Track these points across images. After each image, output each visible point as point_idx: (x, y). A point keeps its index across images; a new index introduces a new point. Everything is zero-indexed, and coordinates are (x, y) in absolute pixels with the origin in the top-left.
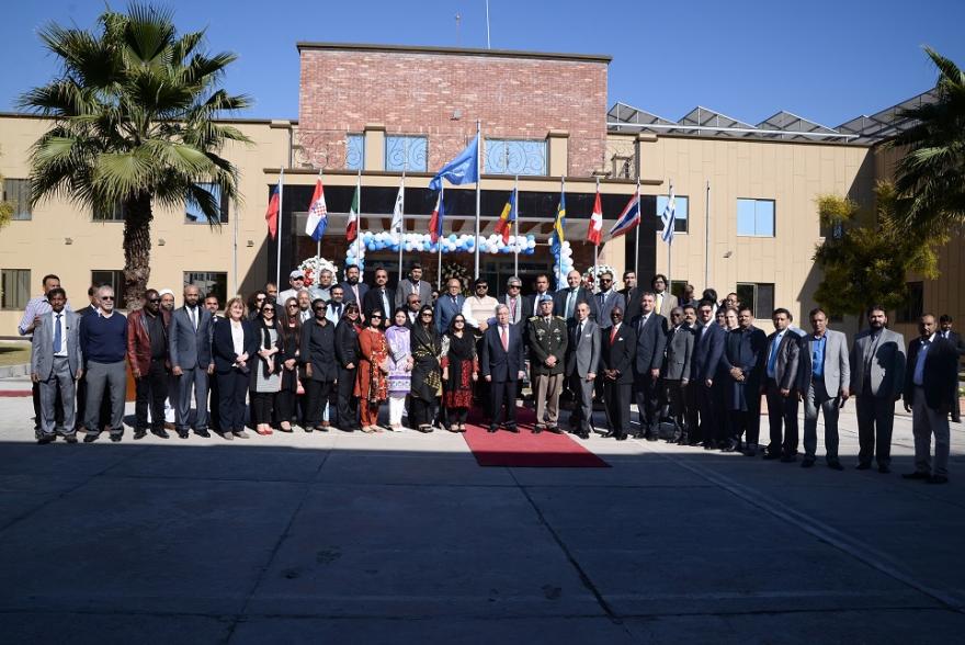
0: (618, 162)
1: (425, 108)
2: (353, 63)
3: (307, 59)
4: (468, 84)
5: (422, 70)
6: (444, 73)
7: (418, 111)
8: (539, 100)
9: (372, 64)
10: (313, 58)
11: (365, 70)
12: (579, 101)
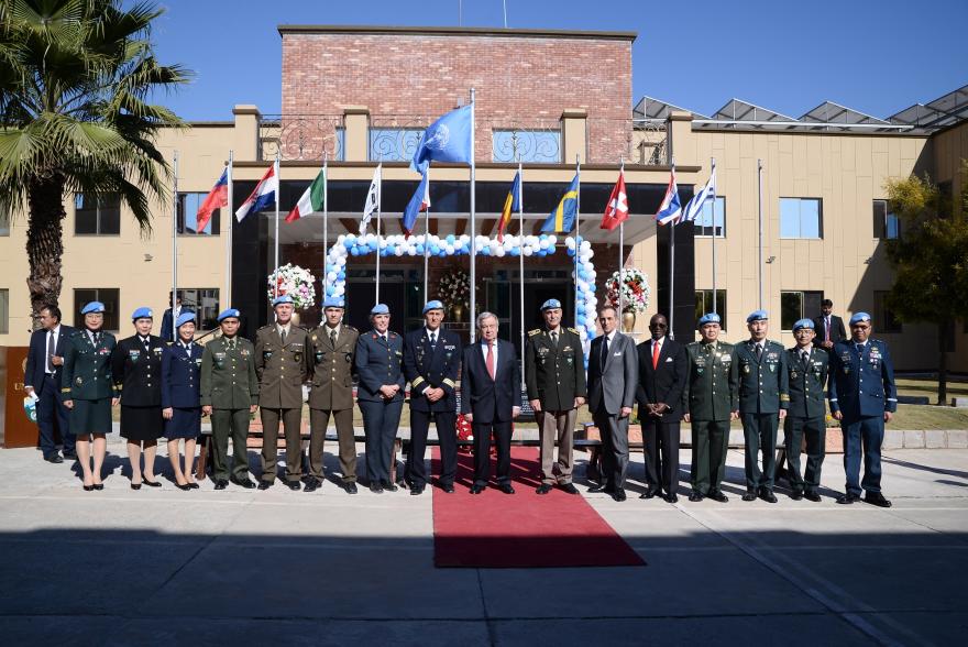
0: (647, 149)
1: (424, 96)
2: (341, 48)
3: (290, 45)
4: (473, 68)
5: (420, 54)
6: (445, 56)
7: (416, 99)
8: (554, 84)
9: (363, 48)
10: (297, 43)
11: (355, 55)
12: (599, 84)
